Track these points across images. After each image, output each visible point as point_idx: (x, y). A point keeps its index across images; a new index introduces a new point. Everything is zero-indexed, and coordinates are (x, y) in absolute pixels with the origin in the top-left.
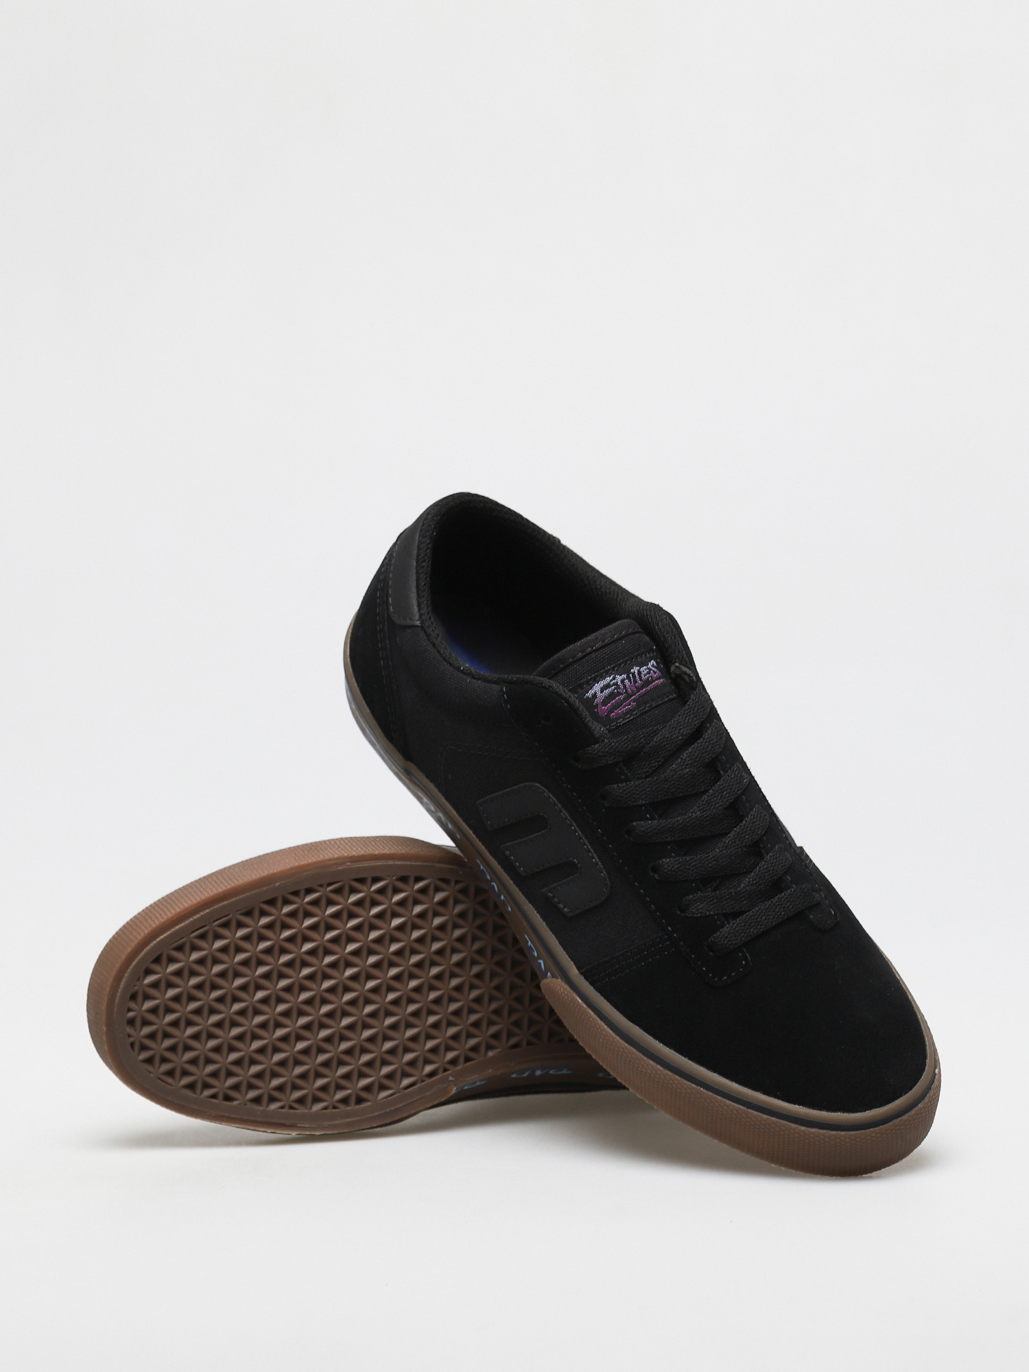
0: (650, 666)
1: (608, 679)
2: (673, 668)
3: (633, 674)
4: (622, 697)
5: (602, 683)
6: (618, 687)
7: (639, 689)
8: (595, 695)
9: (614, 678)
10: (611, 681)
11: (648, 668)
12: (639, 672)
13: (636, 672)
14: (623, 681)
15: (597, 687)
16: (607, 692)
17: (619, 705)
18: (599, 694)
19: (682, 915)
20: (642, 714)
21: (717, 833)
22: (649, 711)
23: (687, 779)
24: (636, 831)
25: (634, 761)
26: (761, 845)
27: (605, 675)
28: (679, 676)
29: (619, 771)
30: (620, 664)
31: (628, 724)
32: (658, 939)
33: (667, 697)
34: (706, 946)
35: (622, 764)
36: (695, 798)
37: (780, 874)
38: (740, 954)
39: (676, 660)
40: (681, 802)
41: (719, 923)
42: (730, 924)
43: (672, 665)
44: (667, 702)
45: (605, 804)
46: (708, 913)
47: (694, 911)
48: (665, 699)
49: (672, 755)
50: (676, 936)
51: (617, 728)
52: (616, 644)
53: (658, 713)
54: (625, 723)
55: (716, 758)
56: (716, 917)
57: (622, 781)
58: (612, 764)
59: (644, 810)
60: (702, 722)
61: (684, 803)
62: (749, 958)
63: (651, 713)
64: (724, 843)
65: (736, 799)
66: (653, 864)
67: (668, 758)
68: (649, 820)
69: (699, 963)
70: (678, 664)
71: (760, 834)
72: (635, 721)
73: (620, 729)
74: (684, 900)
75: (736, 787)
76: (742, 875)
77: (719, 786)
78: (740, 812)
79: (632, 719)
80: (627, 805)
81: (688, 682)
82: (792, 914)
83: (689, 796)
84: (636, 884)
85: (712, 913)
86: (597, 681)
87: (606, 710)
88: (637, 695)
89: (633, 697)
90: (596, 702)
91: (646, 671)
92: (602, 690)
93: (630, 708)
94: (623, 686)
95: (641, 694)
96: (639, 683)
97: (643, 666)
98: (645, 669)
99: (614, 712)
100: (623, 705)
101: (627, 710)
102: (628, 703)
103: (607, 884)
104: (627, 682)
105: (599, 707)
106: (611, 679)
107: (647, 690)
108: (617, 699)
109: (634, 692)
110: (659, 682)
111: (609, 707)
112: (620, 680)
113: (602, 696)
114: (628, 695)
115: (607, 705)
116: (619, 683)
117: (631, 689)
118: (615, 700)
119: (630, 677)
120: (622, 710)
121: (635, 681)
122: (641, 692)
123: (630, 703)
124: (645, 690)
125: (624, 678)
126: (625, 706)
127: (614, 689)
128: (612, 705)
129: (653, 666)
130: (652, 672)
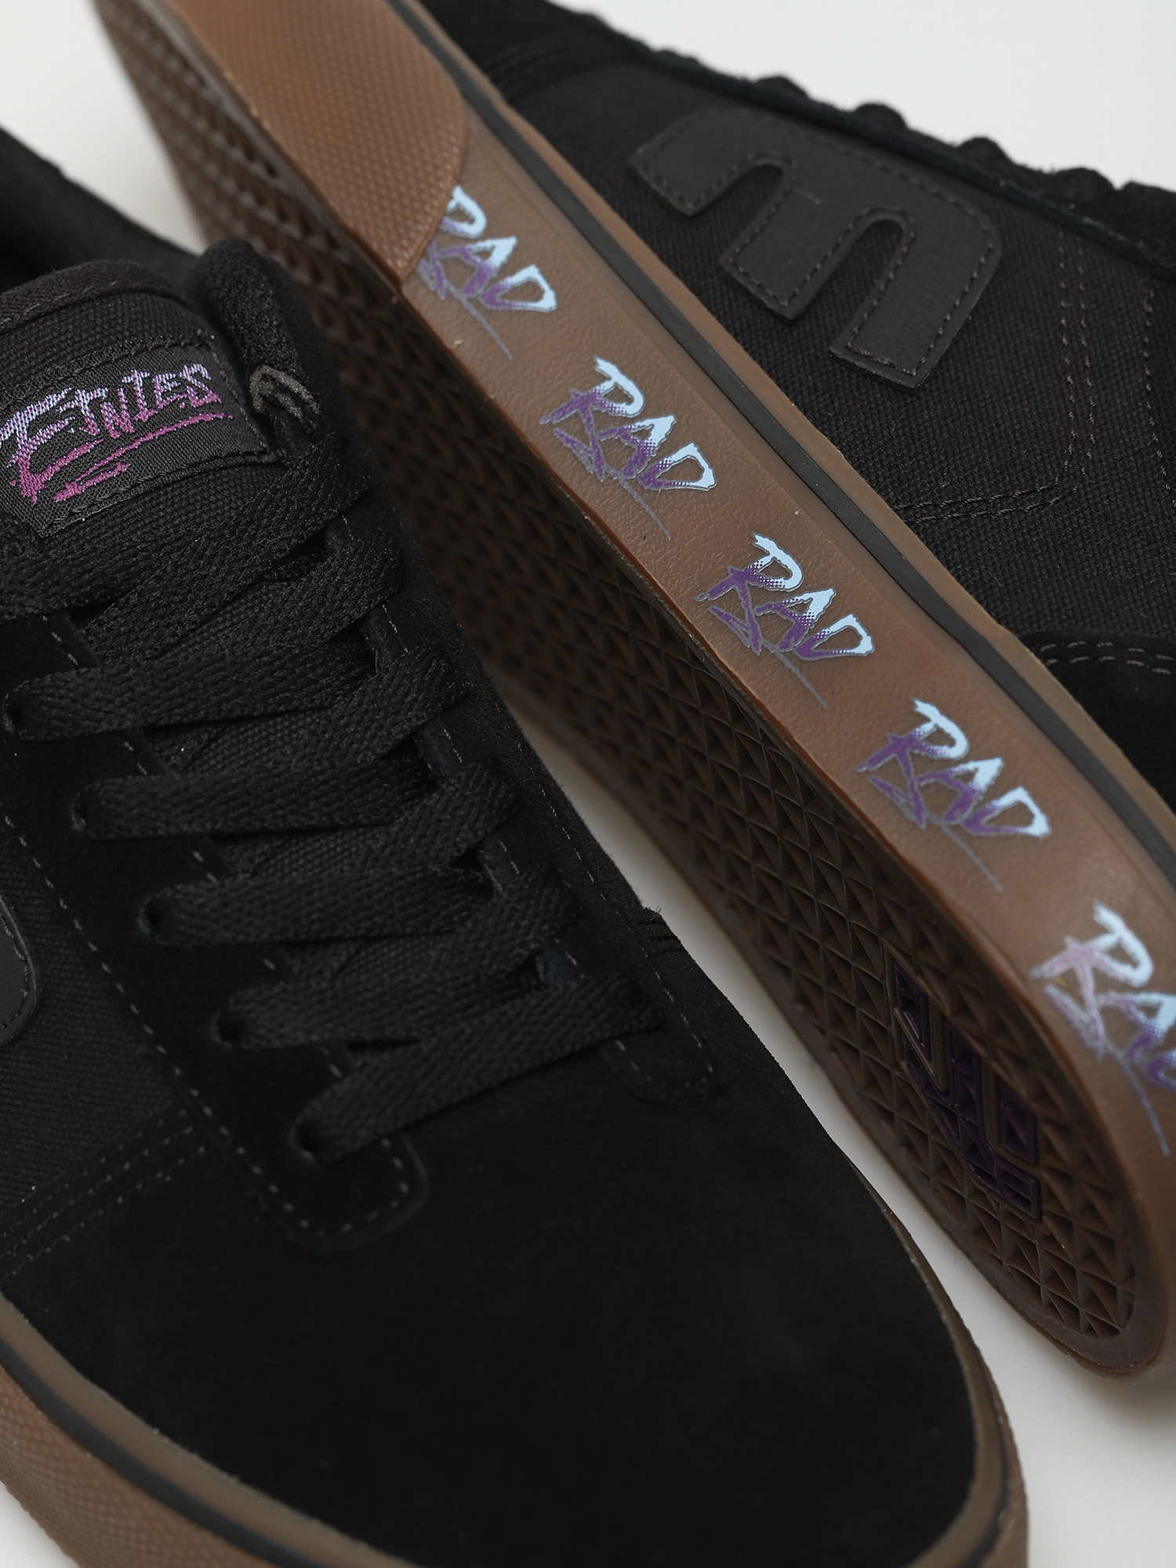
0: (186, 374)
1: (53, 400)
2: (255, 379)
3: (129, 388)
4: (87, 449)
5: (34, 411)
6: (79, 420)
7: (142, 428)
8: (12, 442)
9: (71, 396)
10: (62, 403)
11: (179, 380)
12: (148, 386)
13: (139, 383)
14: (95, 405)
15: (18, 423)
16: (44, 435)
17: (78, 467)
18: (22, 437)
19: (228, 1045)
20: (145, 494)
21: (351, 820)
22: (168, 485)
23: (264, 668)
24: (103, 803)
25: (114, 611)
26: (487, 858)
27: (46, 387)
28: (271, 402)
29: (59, 639)
30: (90, 369)
31: (103, 517)
32: (161, 1123)
33: (229, 455)
34: (292, 1134)
35: (68, 618)
36: (292, 723)
37: (535, 941)
38: (398, 1163)
39: (264, 360)
40: (252, 729)
41: (335, 1070)
42: (364, 1065)
43: (252, 372)
44: (225, 468)
45: (21, 733)
46: (302, 1038)
47: (262, 1032)
48: (219, 463)
49: (230, 603)
50: (208, 1111)
51: (70, 527)
52: (81, 311)
53: (195, 494)
54: (92, 516)
55: (363, 620)
56: (326, 1052)
57: (67, 666)
58: (38, 616)
59: (127, 748)
60: (327, 524)
61: (260, 731)
62: (422, 1171)
63: (169, 489)
64: (370, 849)
65: (416, 731)
66: (148, 900)
67: (218, 611)
68: (138, 773)
69: (274, 1189)
70: (267, 370)
71: (479, 833)
72: (129, 511)
73: (80, 529)
74: (232, 1000)
75: (415, 700)
76: (423, 938)
77: (364, 693)
78: (429, 766)
79: (114, 506)
80: (79, 732)
81: (297, 418)
82: (567, 1049)
83: (274, 715)
84: (105, 968)
85: (315, 1038)
86: (21, 406)
87: (40, 486)
88: (136, 445)
89: (122, 451)
90: (14, 459)
91: (170, 386)
92: (33, 429)
93: (111, 479)
94: (96, 421)
95: (147, 442)
96: (144, 415)
97: (161, 371)
98: (170, 381)
99: (65, 488)
100: (91, 470)
101: (101, 482)
102: (107, 465)
103: (29, 971)
104: (107, 409)
105: (25, 474)
106: (62, 400)
107: (169, 432)
108: (75, 454)
109: (126, 438)
110: (210, 417)
111: (48, 475)
112: (86, 402)
113: (33, 445)
114: (106, 443)
115: (44, 469)
116: (85, 410)
117: (117, 428)
118: (71, 457)
119: (119, 397)
120: (88, 484)
121: (133, 408)
122: (150, 437)
123: (111, 465)
124: (163, 432)
125: (101, 397)
126: (96, 474)
127: (68, 427)
128: (58, 469)
129: (197, 375)
130: (190, 390)
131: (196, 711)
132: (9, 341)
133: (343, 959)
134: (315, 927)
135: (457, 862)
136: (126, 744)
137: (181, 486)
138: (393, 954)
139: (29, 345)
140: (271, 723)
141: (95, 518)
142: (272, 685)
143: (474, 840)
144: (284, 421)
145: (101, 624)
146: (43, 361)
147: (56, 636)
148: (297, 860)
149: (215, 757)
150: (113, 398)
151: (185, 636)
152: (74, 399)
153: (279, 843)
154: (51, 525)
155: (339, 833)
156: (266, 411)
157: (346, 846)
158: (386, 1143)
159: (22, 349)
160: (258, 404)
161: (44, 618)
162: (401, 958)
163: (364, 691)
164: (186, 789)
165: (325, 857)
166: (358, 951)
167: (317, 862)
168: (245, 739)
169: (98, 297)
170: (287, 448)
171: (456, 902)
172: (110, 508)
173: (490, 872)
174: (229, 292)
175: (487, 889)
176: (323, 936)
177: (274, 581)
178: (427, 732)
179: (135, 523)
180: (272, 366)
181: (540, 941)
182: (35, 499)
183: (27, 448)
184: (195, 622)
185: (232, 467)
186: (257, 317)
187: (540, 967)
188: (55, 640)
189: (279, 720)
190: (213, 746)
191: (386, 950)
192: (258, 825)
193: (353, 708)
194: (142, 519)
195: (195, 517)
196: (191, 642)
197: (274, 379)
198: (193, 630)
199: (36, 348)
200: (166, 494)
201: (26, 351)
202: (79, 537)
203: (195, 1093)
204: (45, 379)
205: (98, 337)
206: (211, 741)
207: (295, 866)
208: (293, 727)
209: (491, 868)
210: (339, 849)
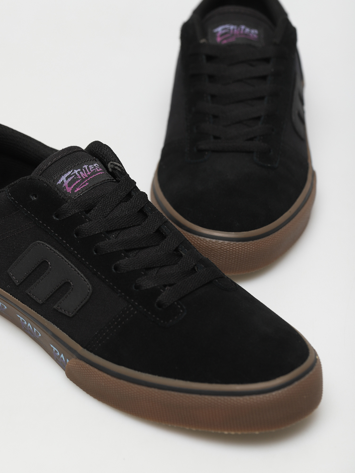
1: (70, 173)
2: (109, 165)
3: (85, 169)
4: (79, 181)
5: (66, 175)
6: (76, 176)
7: (89, 176)
8: (63, 182)
9: (73, 172)
10: (72, 173)
11: (94, 166)
12: (88, 168)
13: (86, 167)
14: (79, 172)
15: (63, 178)
16: (70, 180)
17: (78, 185)
18: (65, 181)
19: (138, 290)
20: (93, 188)
21: (151, 245)
22: (97, 186)
23: (127, 218)
24: (101, 247)
25: (92, 211)
26: (180, 249)
27: (67, 170)
28: (114, 169)
29: (84, 217)
30: (75, 166)
31: (85, 194)
32: (126, 309)
33: (107, 180)
34: (155, 305)
35: (84, 213)
36: (134, 228)
37: (194, 263)
38: (179, 306)
39: (110, 160)
40: (126, 230)
41: (162, 290)
42: (167, 289)
43: (108, 163)
44: (107, 182)
45: (79, 237)
46: (153, 285)
47: (145, 286)
48: (106, 181)
49: (116, 207)
50: (136, 304)
51: (79, 197)
52: (71, 155)
53: (103, 187)
54: (83, 194)
55: (143, 207)
56: (159, 287)
57: (86, 222)
58: (79, 213)
59: (103, 236)
60: (132, 190)
61: (128, 231)
62: (184, 307)
63: (98, 187)
64: (157, 250)
65: (160, 227)
66: (114, 265)
67: (114, 209)
68: (106, 240)
69: (154, 316)
70: (111, 162)
71: (178, 244)
72: (90, 192)
73: (81, 197)
74: (137, 281)
75: (158, 221)
76: (171, 266)
77: (148, 221)
78: (164, 233)
79: (87, 191)
80: (92, 234)
81: (120, 171)
82: (207, 282)
83: (130, 227)
84: (107, 280)
85: (156, 285)
86: (63, 175)
87: (71, 190)
88: (89, 179)
89: (86, 181)
90: (64, 185)
91: (92, 168)
92: (67, 179)
93: (85, 186)
94: (79, 175)
95: (91, 178)
96: (89, 173)
97: (90, 165)
98: (92, 167)
99: (76, 189)
100: (81, 185)
101: (84, 187)
102: (84, 184)
103: (89, 287)
104: (81, 173)
105: (67, 188)
106: (71, 172)
107: (95, 176)
108: (77, 182)
109: (86, 178)
110: (102, 173)
111: (72, 187)
112: (77, 172)
113: (68, 182)
114: (83, 180)
115: (71, 186)
116: (77, 174)
117: (84, 176)
118: (76, 183)
119: (83, 170)
120: (81, 188)
121: (86, 172)
122: (91, 177)
123: (85, 184)
124: (94, 176)
125: (79, 171)
126: (82, 186)
127: (74, 177)
128: (74, 186)
129: (97, 165)
130: (96, 168)
131: (115, 227)
132: (57, 163)
133: (156, 271)
134: (150, 265)
135: (175, 250)
136: (103, 235)
137: (100, 186)
138: (166, 269)
139: (62, 163)
140: (130, 229)
141: (84, 194)
142: (129, 221)
143: (177, 246)
144: (117, 172)
145: (90, 214)
146: (66, 166)
147: (83, 216)
148: (142, 254)
149: (120, 237)
150: (82, 171)
151: (108, 214)
152: (74, 172)
153: (138, 251)
154: (75, 197)
155: (149, 248)
156: (112, 171)
157: (151, 250)
158: (176, 303)
159: (60, 164)
160: (110, 170)
161: (80, 213)
162: (168, 270)
163: (148, 220)
164: (118, 241)
165: (148, 253)
166: (159, 269)
167: (146, 254)
168: (126, 232)
169: (73, 152)
170: (119, 177)
171: (176, 258)
172: (86, 192)
173: (181, 252)
174: (99, 149)
175: (181, 255)
176: (152, 267)
177: (123, 202)
178: (162, 227)
179: (92, 194)
180: (112, 161)
181: (195, 263)
182: (70, 192)
183: (66, 182)
184: (110, 211)
185: (109, 182)
186: (107, 153)
187: (196, 268)
188: (83, 217)
189: (131, 228)
190: (119, 235)
191: (164, 268)
192: (133, 247)
193: (146, 223)
194: (94, 193)
195: (104, 192)
196: (110, 215)
197: (113, 164)
198: (110, 213)
199: (63, 163)
200: (97, 188)
201: (61, 164)
202: (81, 198)
203: (133, 300)
204: (67, 169)
205: (76, 160)
206: (119, 234)
207: (142, 255)
208: (135, 229)
209: (181, 251)
210: (150, 251)
